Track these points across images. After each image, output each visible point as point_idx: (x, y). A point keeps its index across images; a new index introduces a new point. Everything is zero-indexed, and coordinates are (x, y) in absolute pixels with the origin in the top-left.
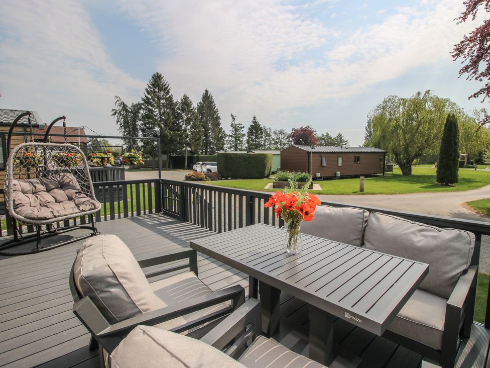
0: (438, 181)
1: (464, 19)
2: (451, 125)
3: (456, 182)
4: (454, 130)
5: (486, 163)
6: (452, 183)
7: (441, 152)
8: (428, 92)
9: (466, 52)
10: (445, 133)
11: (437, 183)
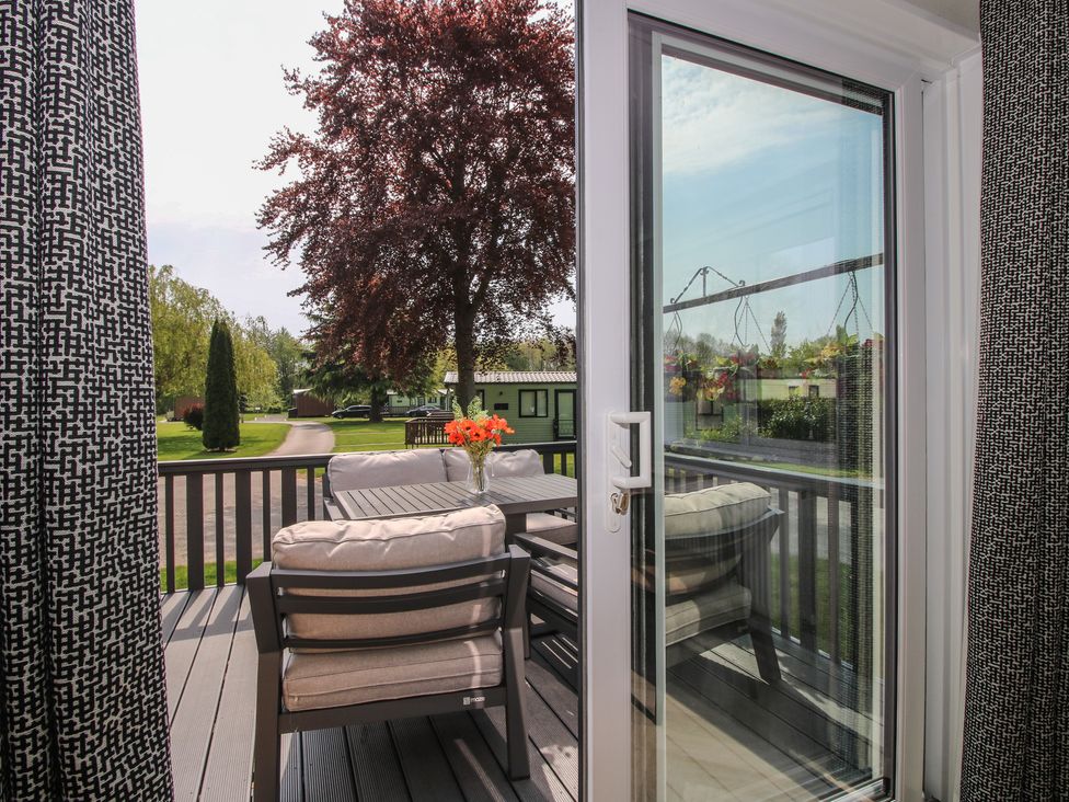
0: (206, 445)
1: (268, 167)
2: (222, 338)
3: (238, 444)
4: (227, 350)
5: (248, 409)
6: (230, 446)
7: (208, 389)
8: (167, 269)
9: (277, 221)
10: (212, 353)
11: (204, 448)
